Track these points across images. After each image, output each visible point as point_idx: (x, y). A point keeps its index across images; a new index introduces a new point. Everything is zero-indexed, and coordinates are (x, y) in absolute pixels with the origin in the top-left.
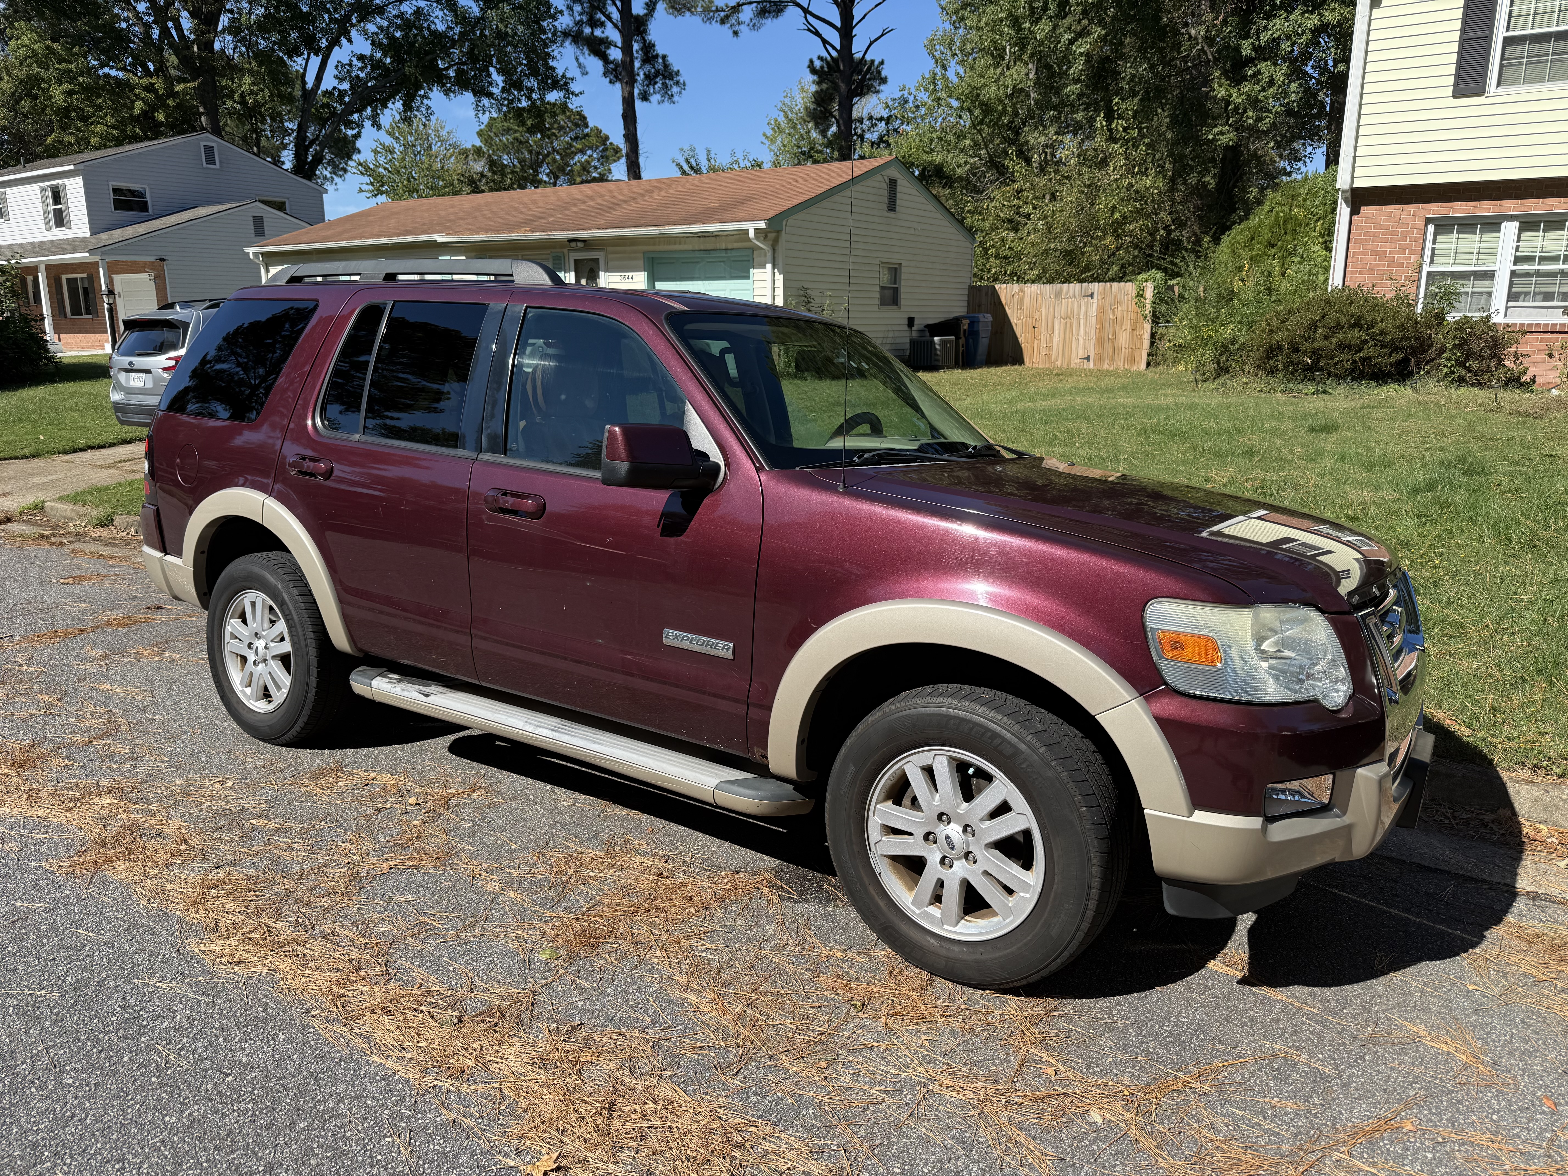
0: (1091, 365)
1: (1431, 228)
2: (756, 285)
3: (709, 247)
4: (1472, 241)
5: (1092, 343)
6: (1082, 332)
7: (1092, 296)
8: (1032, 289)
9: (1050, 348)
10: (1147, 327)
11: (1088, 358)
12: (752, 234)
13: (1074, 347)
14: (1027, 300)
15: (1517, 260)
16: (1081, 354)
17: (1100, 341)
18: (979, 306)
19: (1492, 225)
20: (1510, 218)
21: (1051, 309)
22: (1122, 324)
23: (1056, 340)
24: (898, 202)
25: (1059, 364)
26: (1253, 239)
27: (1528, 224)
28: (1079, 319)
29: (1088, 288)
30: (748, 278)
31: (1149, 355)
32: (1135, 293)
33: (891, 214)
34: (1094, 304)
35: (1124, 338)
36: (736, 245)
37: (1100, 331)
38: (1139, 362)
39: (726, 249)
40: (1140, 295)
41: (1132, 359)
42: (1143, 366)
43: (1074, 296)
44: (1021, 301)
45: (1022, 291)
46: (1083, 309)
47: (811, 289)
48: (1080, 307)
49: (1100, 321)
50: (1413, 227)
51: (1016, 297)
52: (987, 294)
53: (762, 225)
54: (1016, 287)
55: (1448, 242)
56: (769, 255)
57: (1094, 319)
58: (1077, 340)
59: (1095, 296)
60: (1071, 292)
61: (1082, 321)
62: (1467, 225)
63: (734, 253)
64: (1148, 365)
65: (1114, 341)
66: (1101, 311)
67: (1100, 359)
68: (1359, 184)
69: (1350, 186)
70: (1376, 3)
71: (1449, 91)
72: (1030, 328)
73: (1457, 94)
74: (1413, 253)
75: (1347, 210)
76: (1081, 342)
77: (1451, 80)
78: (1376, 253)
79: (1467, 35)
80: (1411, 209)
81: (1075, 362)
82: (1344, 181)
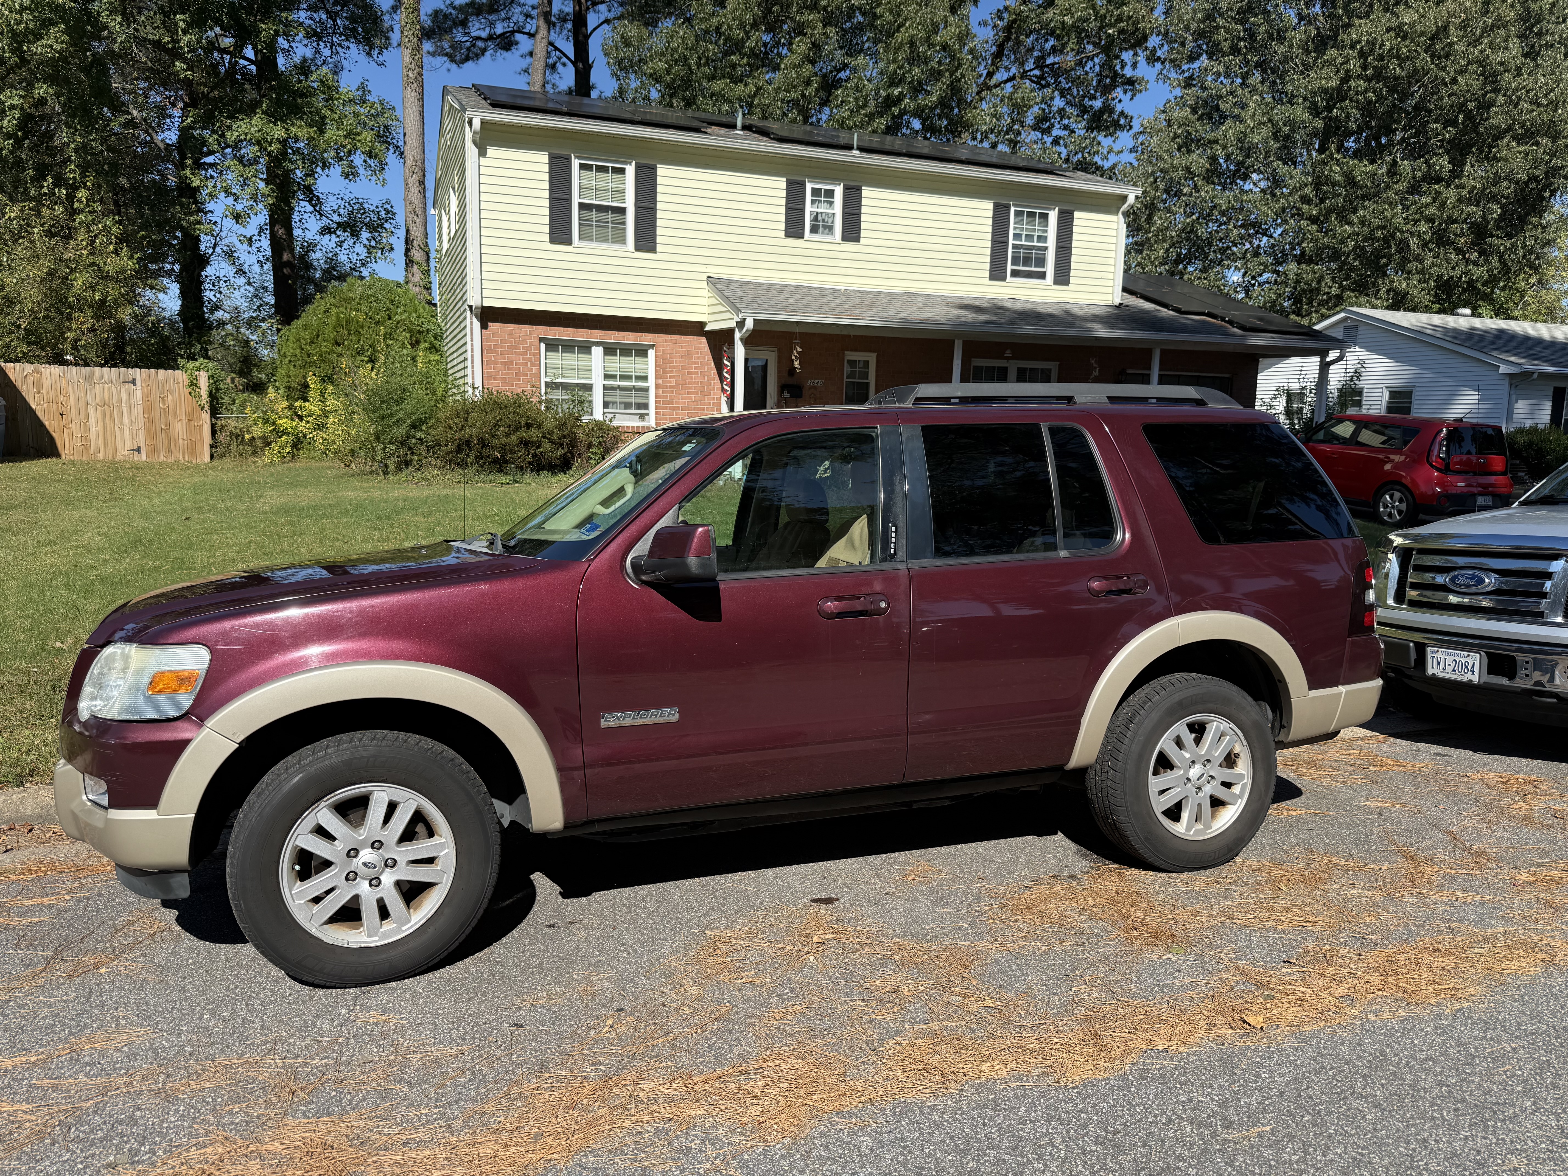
0: (144, 457)
1: (543, 345)
4: (573, 359)
5: (141, 434)
6: (126, 421)
7: (134, 382)
8: (51, 372)
9: (86, 438)
10: (206, 416)
11: (138, 450)
13: (118, 438)
14: (46, 383)
15: (607, 377)
16: (129, 445)
17: (151, 432)
19: (585, 348)
20: (598, 344)
21: (82, 395)
22: (175, 414)
23: (93, 429)
25: (101, 455)
27: (610, 350)
28: (120, 407)
29: (128, 374)
31: (211, 447)
32: (187, 382)
34: (138, 392)
35: (179, 428)
37: (150, 421)
38: (202, 454)
40: (194, 384)
41: (193, 450)
42: (207, 458)
43: (111, 381)
44: (38, 384)
45: (37, 372)
46: (124, 396)
48: (120, 393)
49: (148, 408)
50: (531, 344)
54: (28, 368)
55: (558, 359)
57: (140, 408)
58: (122, 430)
59: (138, 382)
60: (106, 377)
61: (125, 410)
62: (568, 347)
64: (212, 457)
65: (168, 431)
66: (147, 399)
67: (153, 450)
68: (487, 303)
69: (479, 304)
70: (482, 153)
71: (547, 238)
72: (57, 415)
73: (553, 241)
74: (533, 365)
75: (477, 325)
76: (127, 432)
77: (547, 229)
78: (505, 363)
79: (554, 195)
80: (527, 329)
81: (122, 453)
82: (473, 299)
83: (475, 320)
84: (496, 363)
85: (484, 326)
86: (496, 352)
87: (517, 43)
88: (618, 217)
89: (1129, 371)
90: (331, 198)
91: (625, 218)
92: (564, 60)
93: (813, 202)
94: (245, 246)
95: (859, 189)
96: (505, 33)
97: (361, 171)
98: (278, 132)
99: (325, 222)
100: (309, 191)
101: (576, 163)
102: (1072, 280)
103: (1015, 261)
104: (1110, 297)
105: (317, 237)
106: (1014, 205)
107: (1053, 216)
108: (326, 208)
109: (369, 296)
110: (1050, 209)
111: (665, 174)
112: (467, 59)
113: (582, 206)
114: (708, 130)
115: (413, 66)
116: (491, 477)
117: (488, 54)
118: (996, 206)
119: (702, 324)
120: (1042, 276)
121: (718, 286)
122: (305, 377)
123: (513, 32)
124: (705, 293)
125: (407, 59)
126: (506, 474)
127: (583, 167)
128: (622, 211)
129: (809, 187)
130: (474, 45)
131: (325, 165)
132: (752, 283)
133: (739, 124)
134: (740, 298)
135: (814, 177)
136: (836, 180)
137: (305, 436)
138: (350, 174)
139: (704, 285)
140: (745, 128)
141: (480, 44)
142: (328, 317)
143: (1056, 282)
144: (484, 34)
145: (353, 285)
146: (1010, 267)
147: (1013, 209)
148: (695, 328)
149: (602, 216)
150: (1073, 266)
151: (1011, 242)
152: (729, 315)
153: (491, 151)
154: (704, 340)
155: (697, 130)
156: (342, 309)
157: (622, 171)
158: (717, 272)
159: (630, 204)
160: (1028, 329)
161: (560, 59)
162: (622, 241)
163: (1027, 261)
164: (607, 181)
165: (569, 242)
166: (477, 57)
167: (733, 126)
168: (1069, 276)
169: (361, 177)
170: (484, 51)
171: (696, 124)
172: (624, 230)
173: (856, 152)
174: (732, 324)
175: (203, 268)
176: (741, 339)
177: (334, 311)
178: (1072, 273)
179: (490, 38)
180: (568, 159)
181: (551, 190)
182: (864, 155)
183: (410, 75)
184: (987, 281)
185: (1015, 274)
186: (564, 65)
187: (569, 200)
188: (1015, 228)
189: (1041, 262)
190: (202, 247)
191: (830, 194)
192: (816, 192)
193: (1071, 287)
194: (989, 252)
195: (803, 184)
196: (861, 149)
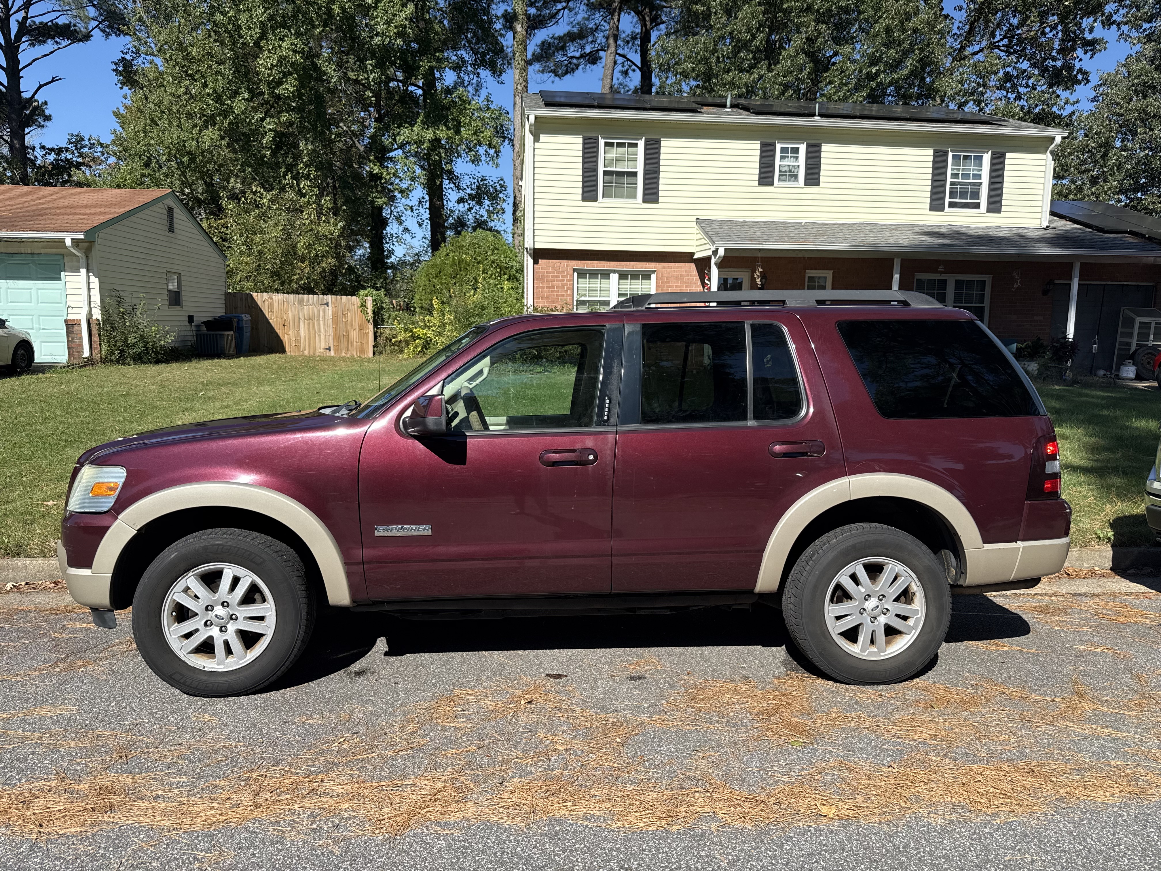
0: (332, 353)
1: (576, 274)
2: (68, 285)
3: (10, 251)
4: (597, 283)
5: (331, 338)
6: (322, 330)
7: (327, 304)
8: (279, 298)
9: (298, 341)
10: (371, 327)
11: (329, 349)
12: (68, 243)
13: (317, 341)
14: (275, 305)
15: (620, 295)
16: (323, 345)
17: (337, 337)
18: (236, 308)
19: (606, 275)
20: (615, 272)
21: (296, 313)
22: (352, 325)
23: (302, 335)
24: (175, 225)
25: (306, 352)
26: (440, 272)
27: (623, 276)
28: (319, 320)
29: (324, 299)
30: (59, 279)
31: (374, 347)
32: (359, 304)
33: (171, 234)
34: (330, 311)
35: (354, 334)
36: (43, 251)
37: (336, 329)
38: (368, 352)
39: (32, 254)
40: (363, 305)
41: (362, 350)
42: (371, 354)
43: (313, 304)
44: (271, 305)
45: (271, 298)
46: (321, 313)
47: (124, 291)
48: (318, 311)
49: (335, 321)
50: (567, 273)
51: (266, 302)
52: (241, 299)
53: (81, 236)
54: (265, 295)
55: (586, 283)
56: (83, 261)
57: (331, 321)
58: (319, 335)
59: (330, 304)
60: (311, 301)
61: (322, 322)
62: (594, 274)
63: (42, 257)
64: (374, 354)
65: (347, 337)
66: (335, 315)
67: (338, 349)
68: (538, 246)
69: (532, 247)
70: (537, 139)
71: (580, 197)
72: (281, 326)
73: (584, 199)
74: (568, 288)
75: (531, 261)
76: (322, 337)
77: (580, 191)
78: (548, 288)
79: (586, 167)
80: (565, 262)
81: (319, 351)
82: (528, 244)
83: (529, 258)
84: (543, 288)
85: (536, 262)
86: (543, 280)
87: (601, 58)
88: (631, 179)
89: (1057, 282)
90: (466, 177)
91: (636, 180)
92: (634, 67)
93: (782, 158)
94: (409, 212)
95: (819, 146)
96: (591, 52)
97: (483, 158)
98: (429, 135)
99: (461, 194)
100: (450, 172)
101: (602, 142)
102: (1003, 208)
103: (952, 194)
104: (1038, 221)
105: (456, 204)
106: (951, 151)
107: (987, 158)
108: (463, 185)
109: (474, 244)
110: (984, 152)
111: (668, 146)
112: (566, 73)
113: (606, 173)
114: (702, 110)
115: (521, 81)
116: (531, 368)
117: (580, 67)
118: (936, 152)
119: (692, 254)
120: (977, 206)
121: (703, 225)
122: (431, 300)
123: (598, 51)
124: (695, 231)
125: (517, 77)
126: (541, 365)
127: (607, 144)
128: (635, 174)
129: (778, 146)
130: (570, 63)
131: (459, 155)
132: (730, 221)
133: (728, 104)
134: (717, 233)
135: (783, 139)
136: (800, 140)
137: (431, 340)
138: (475, 161)
139: (694, 224)
140: (732, 106)
141: (575, 61)
142: (448, 259)
143: (989, 211)
144: (578, 54)
145: (465, 236)
146: (947, 200)
147: (950, 154)
148: (686, 257)
149: (620, 179)
150: (1004, 197)
151: (949, 180)
152: (708, 247)
153: (543, 138)
154: (693, 265)
155: (694, 111)
156: (457, 254)
157: (635, 145)
158: (704, 215)
159: (640, 169)
160: (983, 250)
161: (630, 66)
162: (634, 196)
163: (963, 195)
164: (624, 153)
165: (595, 200)
166: (573, 70)
167: (724, 106)
168: (1001, 205)
169: (483, 162)
170: (577, 66)
171: (695, 106)
172: (636, 188)
173: (817, 118)
174: (709, 253)
175: (385, 229)
176: (716, 264)
177: (451, 254)
178: (1004, 203)
179: (582, 56)
180: (597, 139)
181: (584, 163)
182: (824, 119)
183: (519, 87)
184: (928, 212)
185: (952, 205)
186: (634, 70)
187: (596, 169)
188: (952, 169)
189: (976, 194)
190: (384, 214)
191: (796, 151)
192: (784, 150)
193: (1002, 214)
194: (929, 188)
195: (774, 145)
196: (821, 115)
